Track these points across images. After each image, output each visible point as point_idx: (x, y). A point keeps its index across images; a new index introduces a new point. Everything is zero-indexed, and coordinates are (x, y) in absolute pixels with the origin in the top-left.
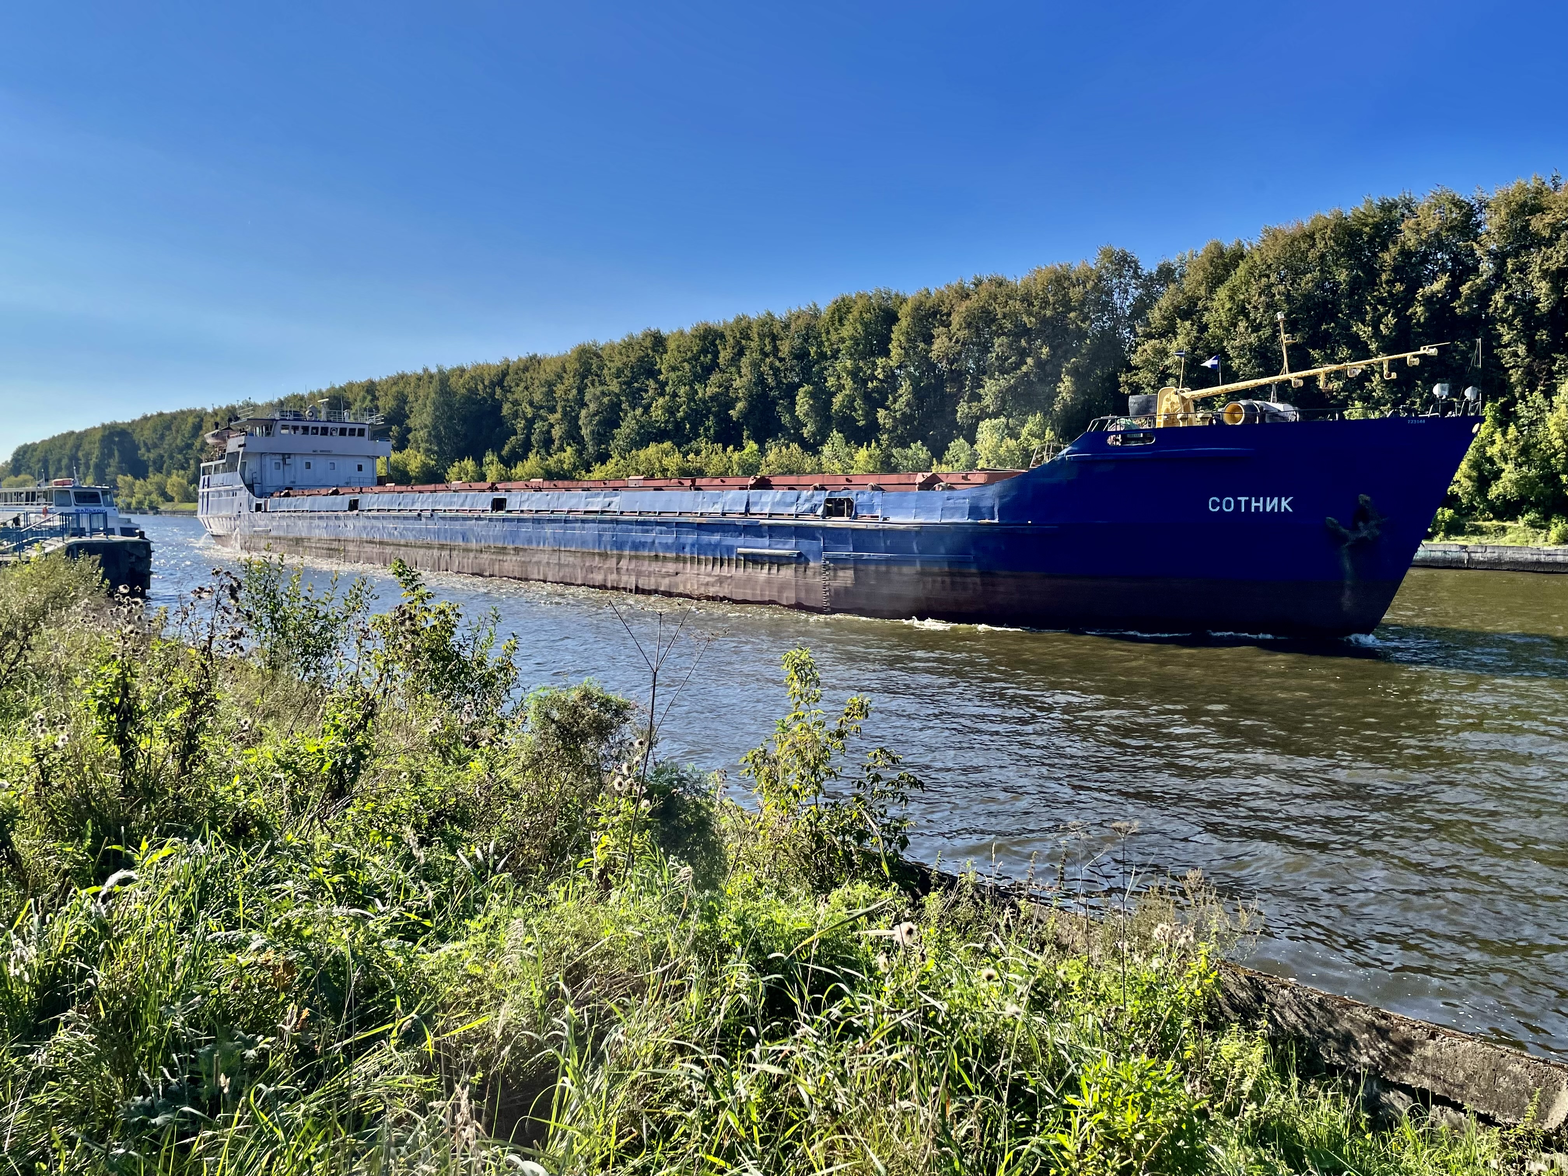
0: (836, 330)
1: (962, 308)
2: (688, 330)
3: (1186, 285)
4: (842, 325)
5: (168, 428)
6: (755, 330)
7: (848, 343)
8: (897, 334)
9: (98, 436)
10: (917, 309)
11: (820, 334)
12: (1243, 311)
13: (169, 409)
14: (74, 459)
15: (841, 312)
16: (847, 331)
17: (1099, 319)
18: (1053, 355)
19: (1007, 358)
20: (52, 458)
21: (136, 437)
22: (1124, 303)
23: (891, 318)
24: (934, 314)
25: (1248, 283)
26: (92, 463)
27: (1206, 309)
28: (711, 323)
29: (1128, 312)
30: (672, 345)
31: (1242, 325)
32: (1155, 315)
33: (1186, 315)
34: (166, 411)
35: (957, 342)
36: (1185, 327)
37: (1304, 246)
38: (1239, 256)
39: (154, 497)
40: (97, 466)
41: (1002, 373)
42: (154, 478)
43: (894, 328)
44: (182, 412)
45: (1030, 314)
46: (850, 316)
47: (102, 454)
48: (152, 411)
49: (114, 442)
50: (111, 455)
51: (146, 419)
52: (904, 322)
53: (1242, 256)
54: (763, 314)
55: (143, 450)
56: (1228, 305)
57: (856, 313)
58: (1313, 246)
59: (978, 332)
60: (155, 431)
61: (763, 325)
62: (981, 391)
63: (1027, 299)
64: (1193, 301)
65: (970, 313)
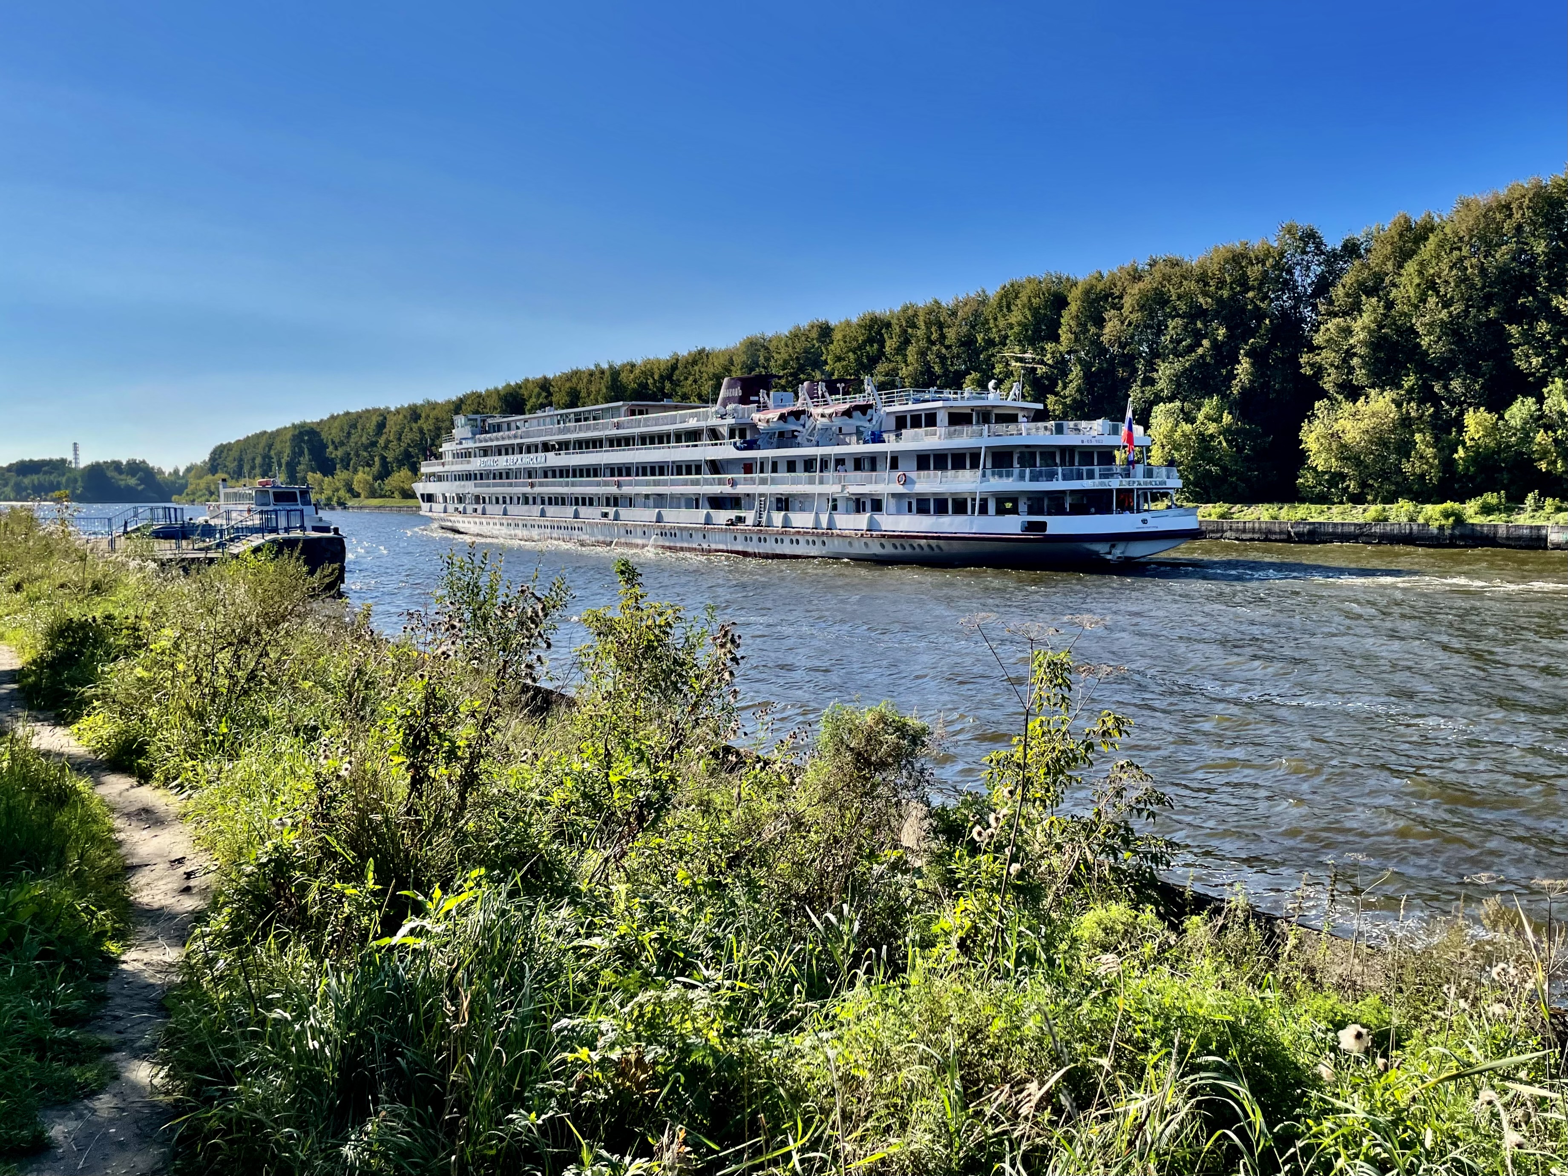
0: (1004, 316)
1: (1135, 289)
2: (855, 320)
3: (1373, 260)
4: (1009, 310)
5: (354, 426)
6: (921, 318)
7: (1016, 329)
8: (1067, 318)
9: (289, 436)
10: (1087, 292)
11: (987, 321)
12: (1432, 286)
13: (355, 408)
14: (267, 457)
15: (1008, 298)
16: (1015, 317)
17: (1278, 298)
18: (1229, 337)
19: (1181, 341)
20: (247, 457)
21: (324, 435)
22: (1304, 281)
23: (1059, 302)
24: (1106, 298)
25: (1438, 257)
26: (283, 461)
27: (1394, 285)
28: (878, 312)
29: (1309, 291)
30: (837, 336)
31: (1432, 300)
32: (1338, 292)
33: (1370, 292)
34: (352, 410)
35: (1130, 324)
36: (1370, 304)
37: (1499, 216)
38: (1428, 229)
39: (342, 493)
40: (288, 464)
41: (1177, 355)
42: (341, 475)
43: (1063, 313)
44: (368, 411)
45: (1205, 294)
46: (1018, 302)
47: (294, 452)
48: (339, 411)
49: (303, 441)
50: (301, 453)
51: (333, 418)
52: (1073, 307)
53: (1432, 229)
54: (929, 301)
55: (331, 448)
56: (1417, 281)
57: (1025, 299)
58: (1510, 216)
59: (1152, 315)
60: (342, 430)
61: (930, 313)
62: (1155, 375)
63: (1203, 279)
64: (1379, 278)
65: (1143, 294)
